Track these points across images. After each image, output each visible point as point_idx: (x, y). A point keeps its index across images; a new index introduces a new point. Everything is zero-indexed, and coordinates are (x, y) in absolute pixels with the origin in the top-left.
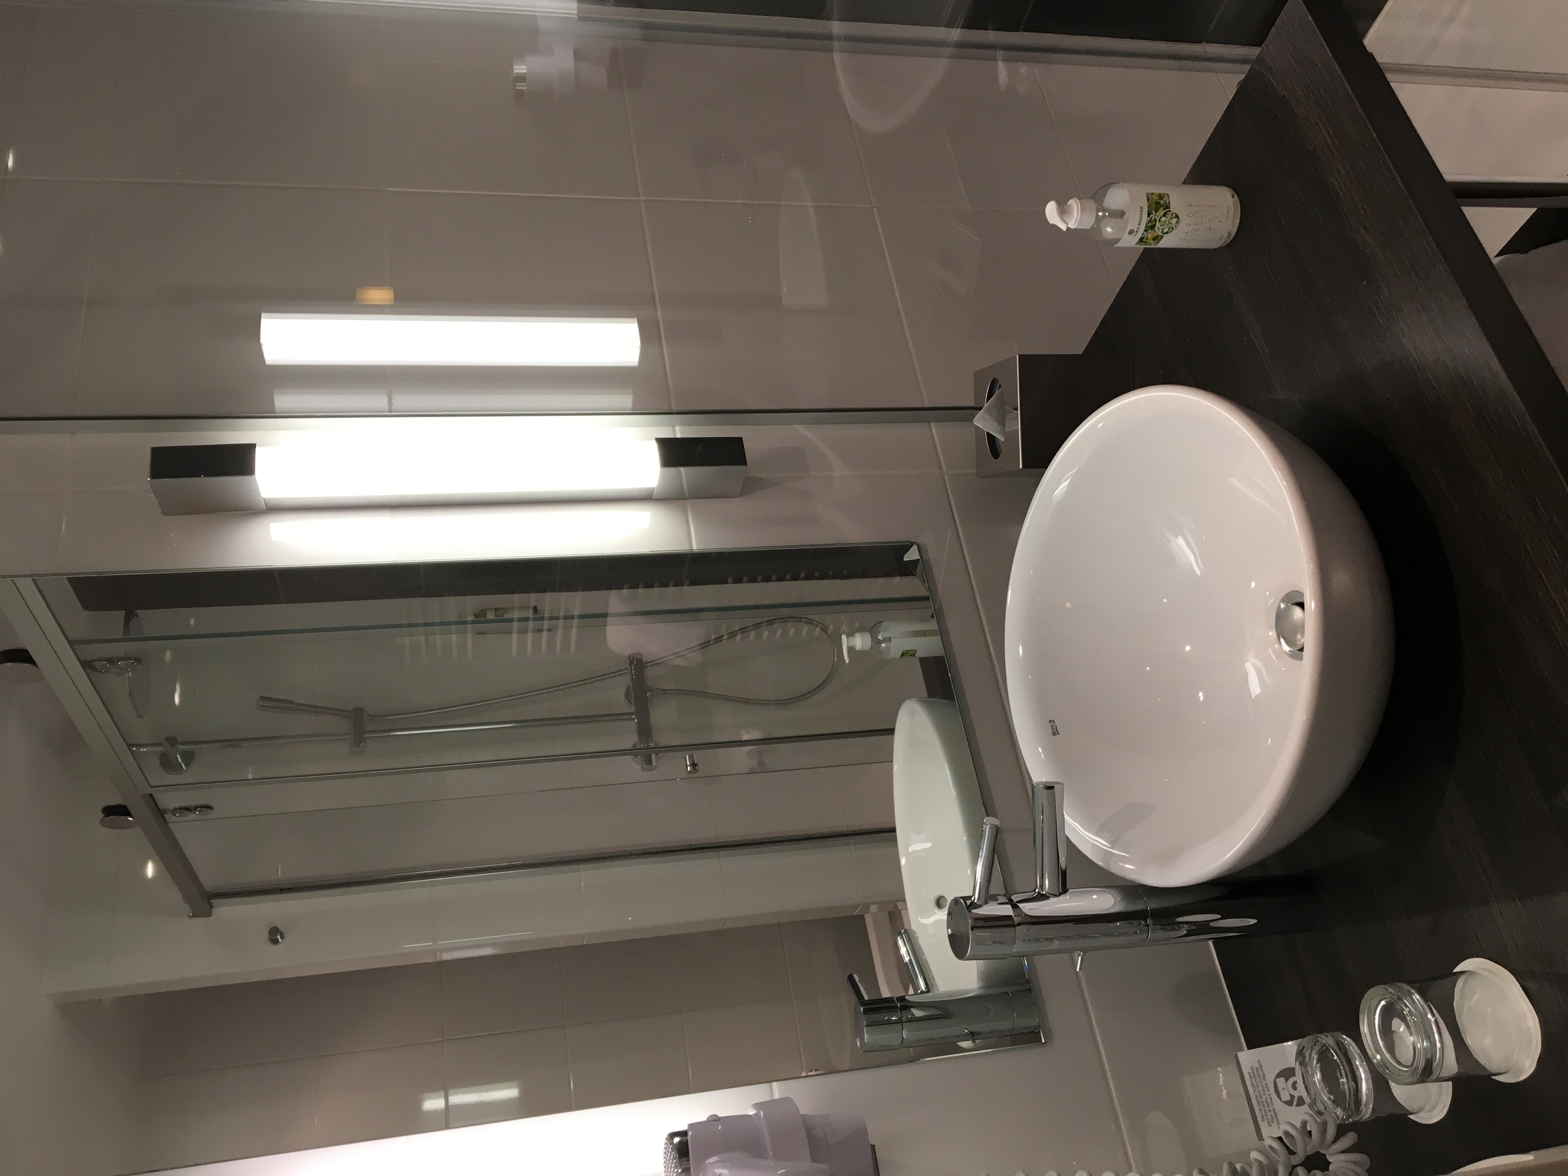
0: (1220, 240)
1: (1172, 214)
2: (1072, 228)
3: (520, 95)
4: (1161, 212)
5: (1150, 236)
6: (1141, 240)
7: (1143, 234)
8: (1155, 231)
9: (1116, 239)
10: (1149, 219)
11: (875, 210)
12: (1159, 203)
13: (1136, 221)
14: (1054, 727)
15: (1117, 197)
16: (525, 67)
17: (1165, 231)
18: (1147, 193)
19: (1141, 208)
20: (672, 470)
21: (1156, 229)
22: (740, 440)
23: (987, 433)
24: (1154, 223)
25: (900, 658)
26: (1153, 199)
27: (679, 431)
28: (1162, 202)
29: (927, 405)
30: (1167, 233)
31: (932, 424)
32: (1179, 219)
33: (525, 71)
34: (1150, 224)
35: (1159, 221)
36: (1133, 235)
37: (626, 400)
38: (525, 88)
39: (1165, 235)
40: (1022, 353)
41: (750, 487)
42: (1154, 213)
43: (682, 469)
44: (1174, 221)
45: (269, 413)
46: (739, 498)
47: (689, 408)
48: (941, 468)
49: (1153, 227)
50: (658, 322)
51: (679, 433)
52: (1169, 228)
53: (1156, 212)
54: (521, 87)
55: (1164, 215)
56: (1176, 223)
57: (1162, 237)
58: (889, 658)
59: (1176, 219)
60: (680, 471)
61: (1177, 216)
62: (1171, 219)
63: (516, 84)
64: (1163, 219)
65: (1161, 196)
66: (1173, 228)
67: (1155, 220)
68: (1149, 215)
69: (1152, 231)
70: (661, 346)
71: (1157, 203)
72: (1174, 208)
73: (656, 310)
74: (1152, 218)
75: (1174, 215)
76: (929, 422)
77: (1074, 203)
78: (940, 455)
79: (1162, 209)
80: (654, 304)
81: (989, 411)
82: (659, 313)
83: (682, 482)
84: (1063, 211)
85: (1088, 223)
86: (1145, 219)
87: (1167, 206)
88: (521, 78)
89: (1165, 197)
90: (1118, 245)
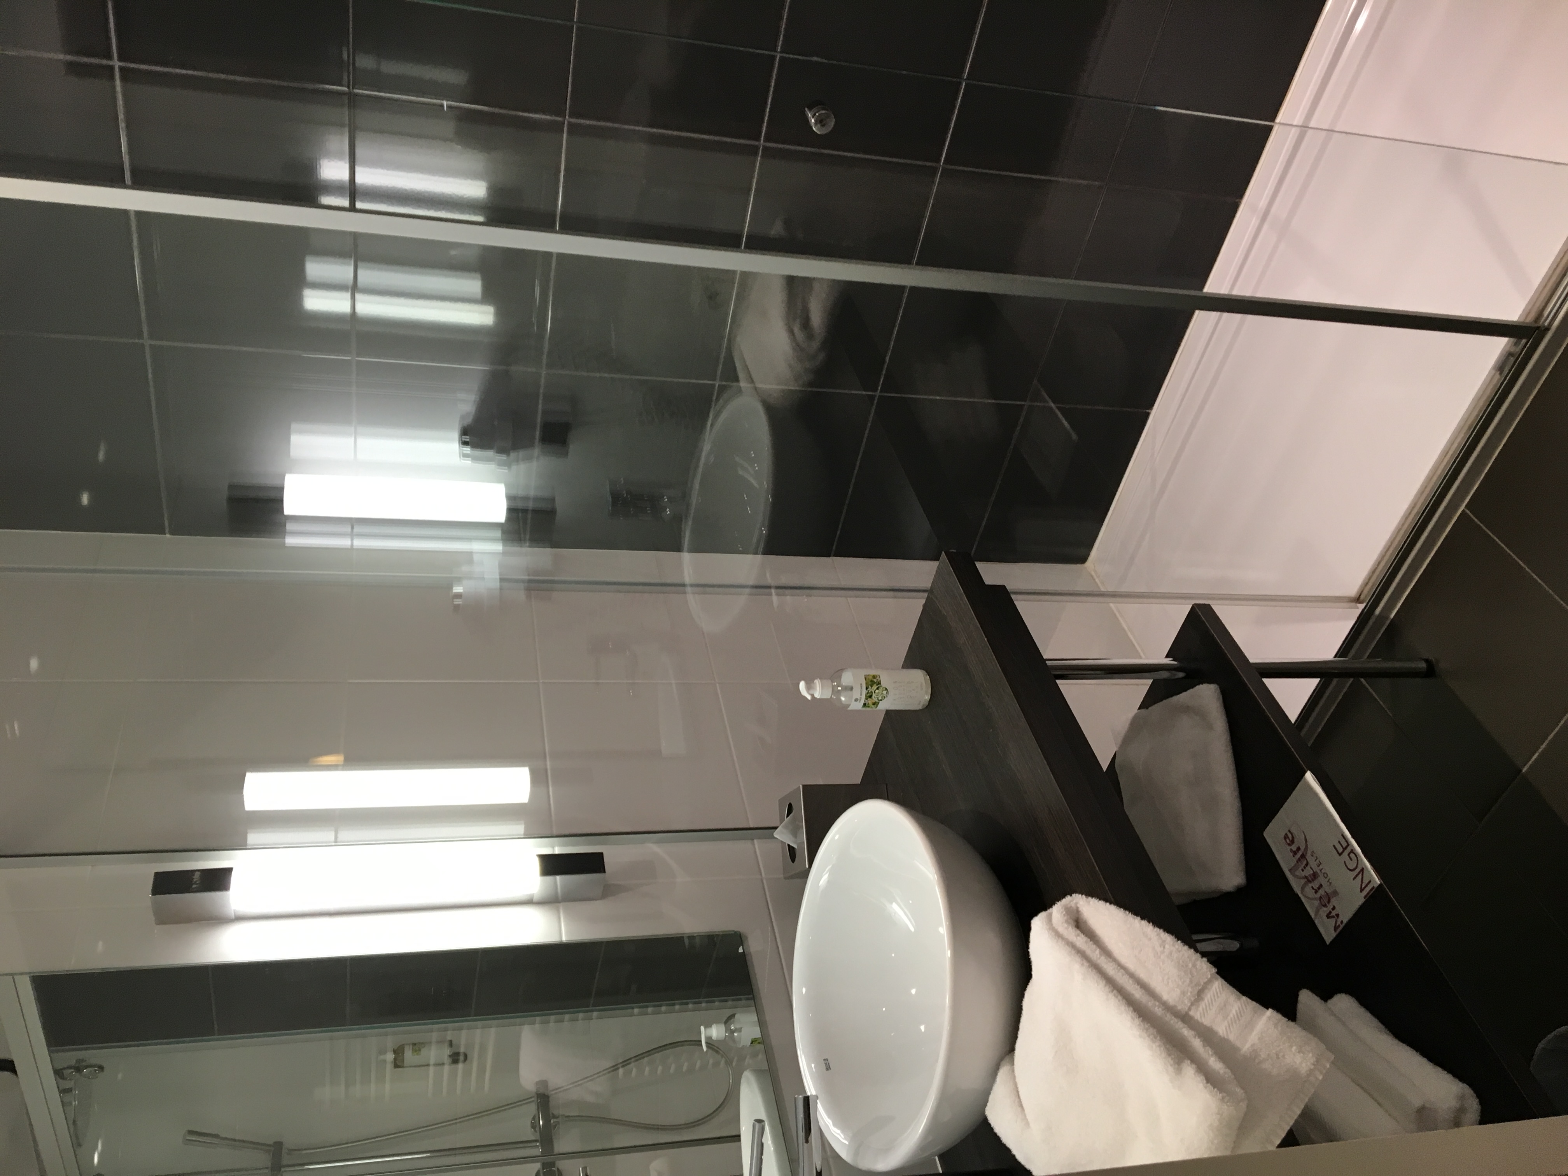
0: (919, 704)
1: (883, 688)
2: (818, 698)
3: (457, 608)
4: (875, 687)
5: (870, 702)
6: (865, 704)
7: (865, 701)
8: (872, 699)
9: (848, 705)
10: (867, 691)
11: (717, 685)
12: (873, 681)
13: (860, 693)
14: (828, 1064)
15: (847, 678)
16: (462, 588)
17: (880, 698)
18: (865, 675)
19: (861, 684)
20: (549, 879)
21: (873, 697)
22: (601, 855)
23: (789, 845)
24: (871, 694)
25: (750, 1046)
26: (869, 679)
27: (557, 848)
28: (875, 680)
29: (752, 826)
30: (881, 700)
31: (755, 841)
32: (888, 691)
33: (462, 591)
34: (868, 695)
35: (875, 692)
36: (858, 702)
37: (520, 829)
38: (461, 603)
39: (881, 702)
40: (804, 784)
41: (608, 892)
42: (870, 687)
43: (558, 878)
44: (885, 692)
45: (241, 845)
46: (600, 901)
47: (567, 833)
48: (761, 874)
49: (871, 697)
50: (546, 770)
51: (557, 851)
52: (882, 697)
53: (871, 687)
54: (458, 602)
55: (878, 689)
56: (887, 693)
57: (879, 703)
58: (741, 1046)
59: (886, 691)
60: (556, 880)
61: (886, 689)
62: (883, 691)
63: (454, 600)
64: (877, 691)
65: (874, 677)
66: (885, 697)
67: (872, 692)
68: (867, 689)
69: (871, 699)
70: (548, 787)
71: (872, 681)
72: (883, 684)
73: (546, 761)
74: (869, 691)
75: (884, 689)
76: (753, 840)
77: (817, 682)
78: (761, 866)
79: (875, 685)
80: (545, 757)
81: (786, 827)
82: (548, 763)
83: (556, 888)
84: (809, 688)
85: (827, 694)
86: (864, 692)
87: (879, 683)
88: (459, 596)
89: (877, 677)
90: (849, 709)
